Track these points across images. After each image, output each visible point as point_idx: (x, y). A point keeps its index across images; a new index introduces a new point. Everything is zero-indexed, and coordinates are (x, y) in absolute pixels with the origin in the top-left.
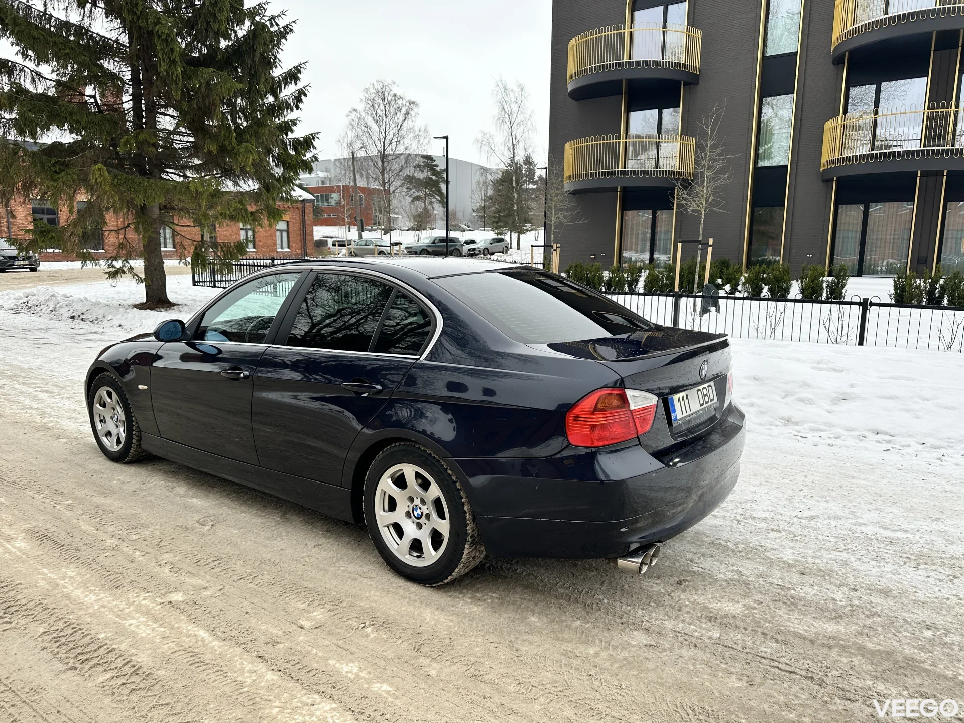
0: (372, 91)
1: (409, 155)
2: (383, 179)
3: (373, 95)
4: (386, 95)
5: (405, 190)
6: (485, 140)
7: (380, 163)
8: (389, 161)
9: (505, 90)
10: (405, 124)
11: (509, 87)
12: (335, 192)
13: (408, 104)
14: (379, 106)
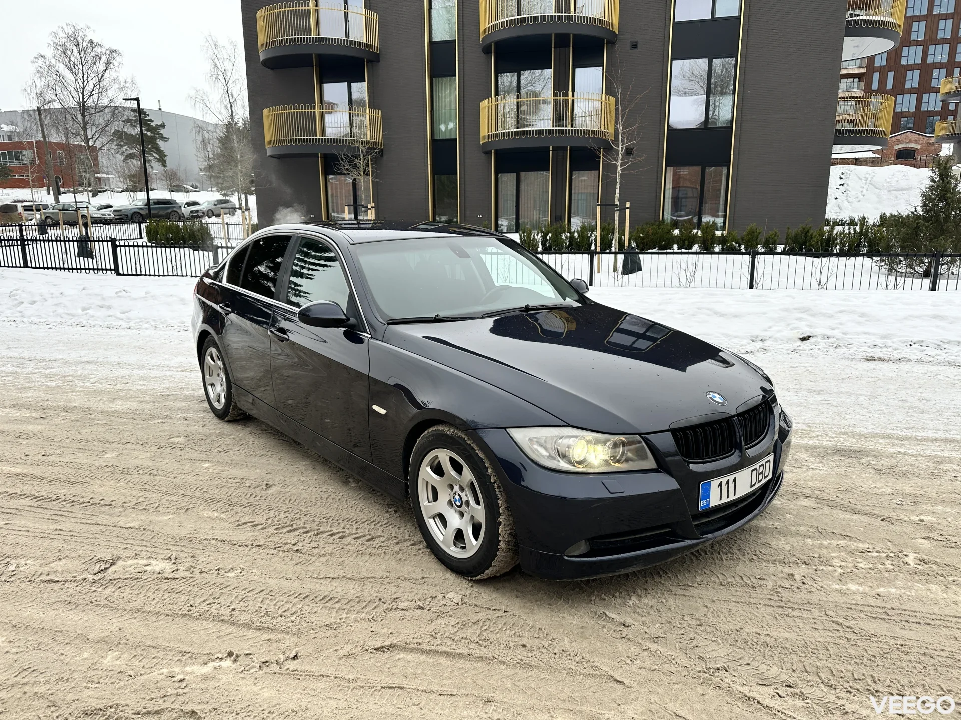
0: (62, 35)
1: (116, 108)
2: (86, 135)
3: (63, 41)
4: (80, 41)
5: (114, 147)
6: (199, 97)
7: (79, 117)
8: (91, 115)
9: (216, 46)
10: (107, 75)
11: (220, 43)
12: (25, 149)
13: (108, 52)
14: (72, 53)
